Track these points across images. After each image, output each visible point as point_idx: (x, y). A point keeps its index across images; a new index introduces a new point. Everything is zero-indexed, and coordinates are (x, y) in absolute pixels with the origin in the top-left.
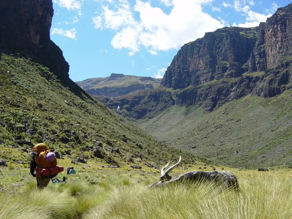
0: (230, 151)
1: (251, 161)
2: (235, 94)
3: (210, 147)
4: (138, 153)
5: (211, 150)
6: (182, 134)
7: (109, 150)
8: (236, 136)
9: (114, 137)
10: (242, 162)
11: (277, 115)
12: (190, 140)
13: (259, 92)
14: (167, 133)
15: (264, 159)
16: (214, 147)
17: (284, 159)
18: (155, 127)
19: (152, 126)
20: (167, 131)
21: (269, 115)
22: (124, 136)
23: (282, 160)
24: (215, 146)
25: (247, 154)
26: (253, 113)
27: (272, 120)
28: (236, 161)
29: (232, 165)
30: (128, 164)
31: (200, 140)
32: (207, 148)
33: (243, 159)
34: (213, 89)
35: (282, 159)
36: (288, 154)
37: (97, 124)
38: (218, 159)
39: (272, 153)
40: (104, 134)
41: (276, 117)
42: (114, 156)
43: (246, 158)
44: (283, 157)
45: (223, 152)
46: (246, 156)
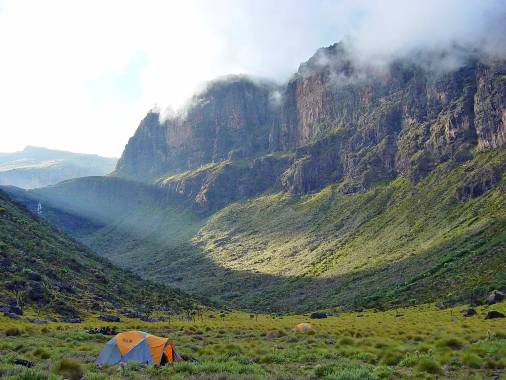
0: (243, 284)
1: (281, 301)
2: (247, 188)
3: (207, 278)
4: (102, 292)
5: (210, 284)
6: (156, 256)
7: (55, 287)
8: (251, 259)
9: (55, 262)
10: (266, 302)
11: (317, 223)
12: (171, 266)
13: (287, 184)
14: (129, 254)
15: (303, 297)
16: (214, 278)
17: (335, 296)
18: (107, 243)
19: (102, 242)
20: (129, 250)
21: (303, 222)
22: (74, 260)
23: (333, 298)
24: (216, 276)
25: (273, 290)
26: (278, 219)
27: (310, 231)
28: (256, 302)
29: (249, 308)
30: (93, 313)
31: (188, 266)
32: (203, 279)
33: (267, 298)
34: (210, 178)
35: (334, 296)
36: (342, 288)
37: (23, 238)
38: (223, 299)
39: (314, 286)
40: (38, 257)
41: (315, 227)
42: (66, 299)
43: (273, 296)
44: (335, 294)
45: (231, 287)
46: (271, 292)
